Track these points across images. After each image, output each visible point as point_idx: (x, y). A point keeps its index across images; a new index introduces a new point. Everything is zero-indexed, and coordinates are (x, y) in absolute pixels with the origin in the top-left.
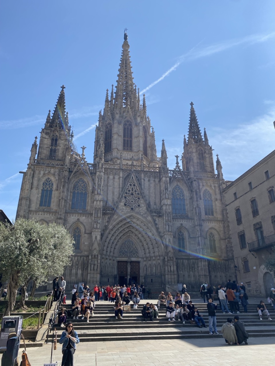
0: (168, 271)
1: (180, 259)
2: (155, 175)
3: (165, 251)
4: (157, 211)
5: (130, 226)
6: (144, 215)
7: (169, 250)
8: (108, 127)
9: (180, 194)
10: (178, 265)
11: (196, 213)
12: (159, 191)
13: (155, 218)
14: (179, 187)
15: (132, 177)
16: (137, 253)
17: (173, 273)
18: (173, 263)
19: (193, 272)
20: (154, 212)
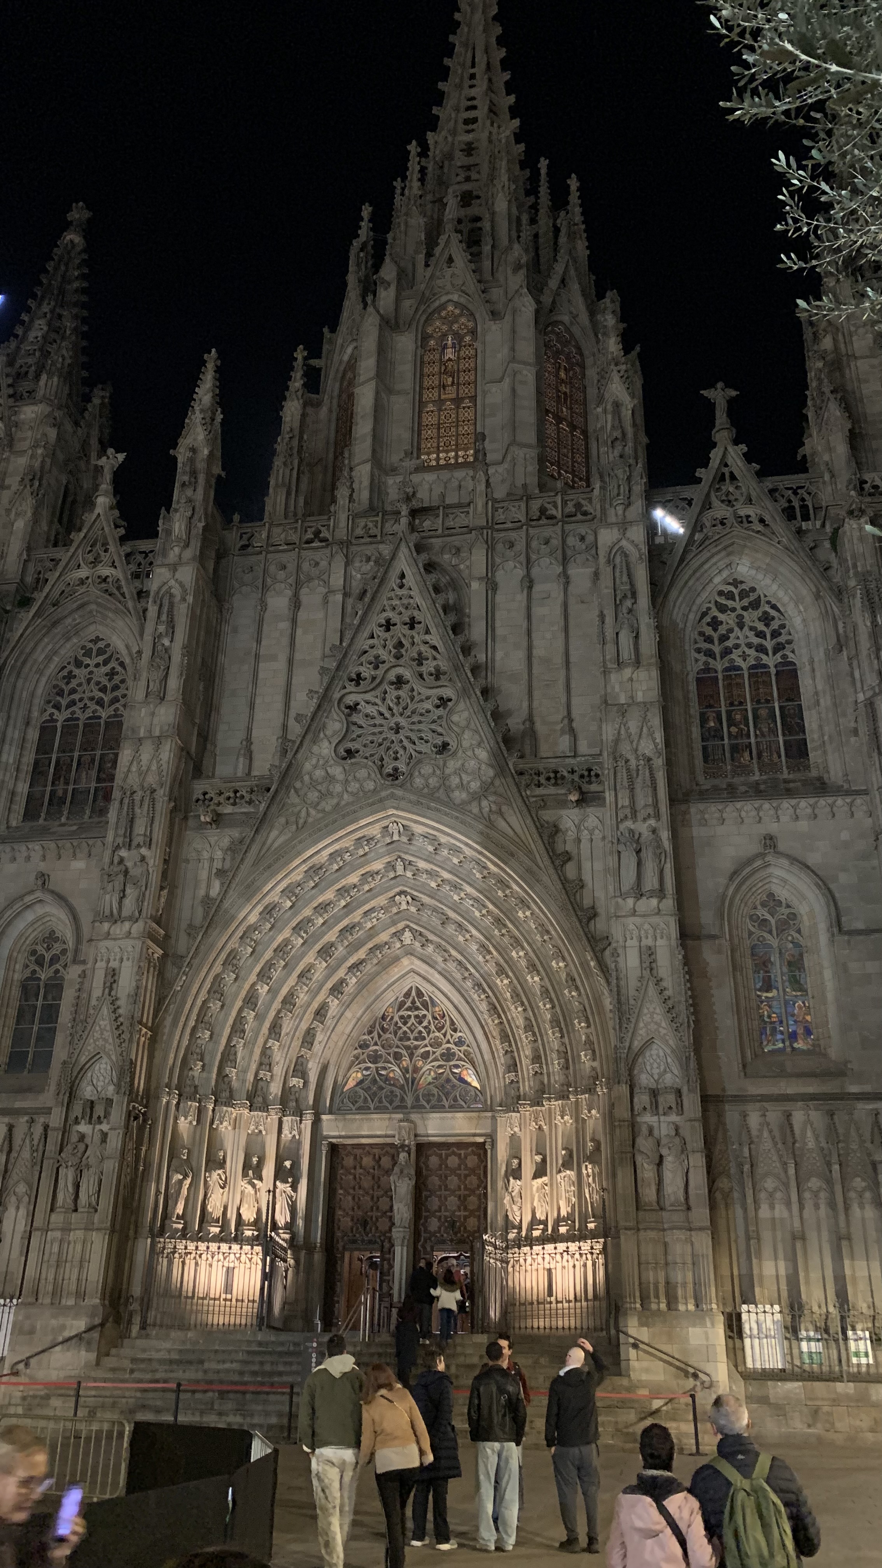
2: (570, 541)
4: (572, 770)
5: (400, 893)
6: (474, 807)
13: (550, 813)
14: (752, 589)
17: (677, 1220)
20: (548, 779)
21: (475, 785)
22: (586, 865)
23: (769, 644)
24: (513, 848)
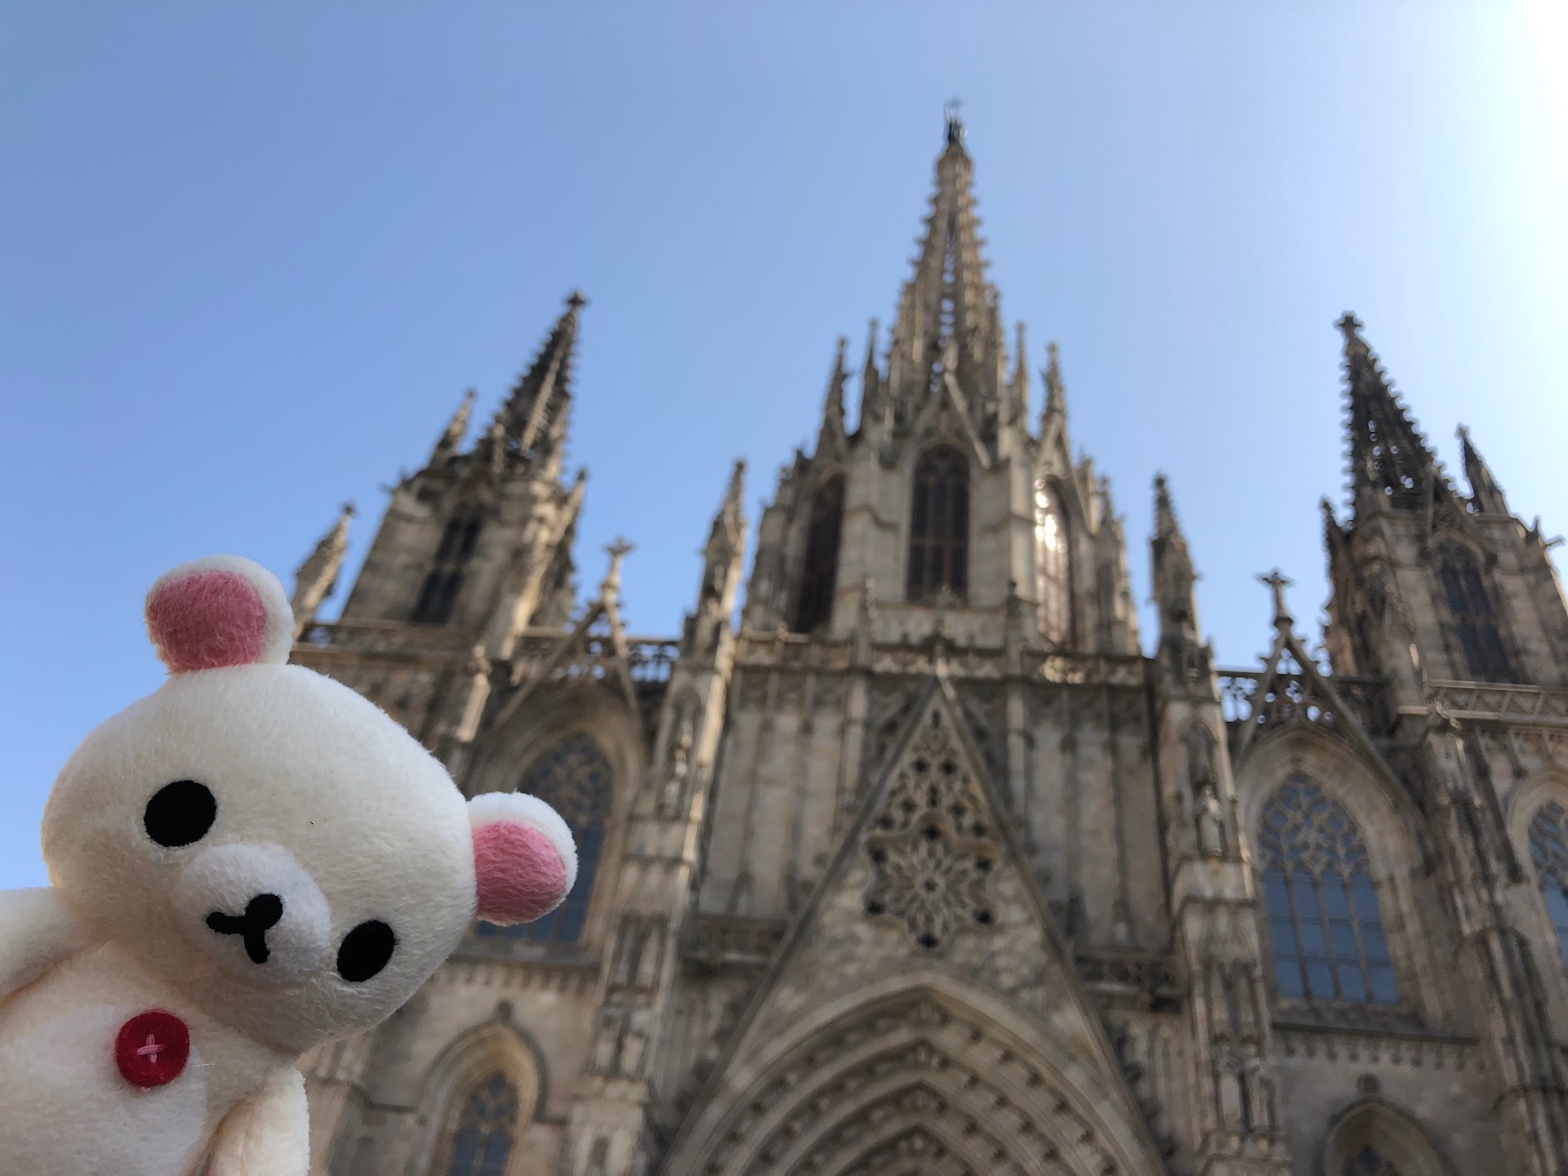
4: (1138, 966)
6: (1025, 995)
9: (1332, 838)
11: (1492, 976)
14: (1318, 789)
15: (936, 717)
21: (1025, 970)
22: (1161, 1083)
23: (1342, 851)
24: (1075, 1053)
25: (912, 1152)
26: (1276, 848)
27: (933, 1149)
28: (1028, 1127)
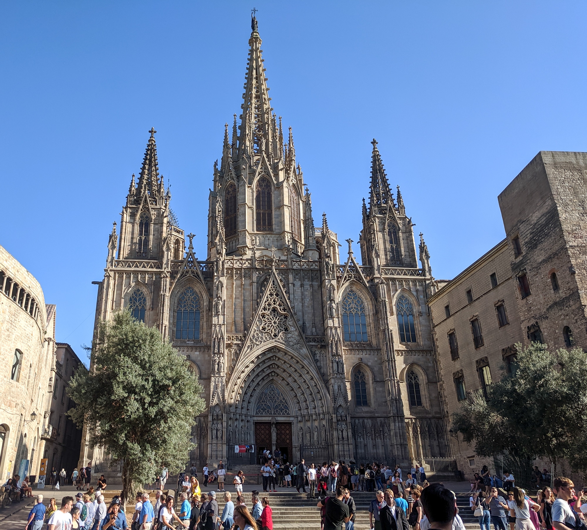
0: (338, 439)
1: (359, 418)
2: (313, 275)
3: (333, 405)
4: (318, 339)
5: (273, 364)
6: (295, 346)
7: (339, 404)
8: (229, 192)
9: (357, 306)
10: (356, 427)
12: (320, 302)
13: (314, 349)
14: (356, 293)
15: (274, 282)
16: (287, 408)
17: (346, 442)
18: (346, 424)
19: (381, 439)
20: (312, 340)
21: (295, 341)
22: (322, 362)
23: (359, 309)
24: (305, 357)
25: (272, 375)
26: (346, 309)
27: (276, 375)
28: (296, 371)
